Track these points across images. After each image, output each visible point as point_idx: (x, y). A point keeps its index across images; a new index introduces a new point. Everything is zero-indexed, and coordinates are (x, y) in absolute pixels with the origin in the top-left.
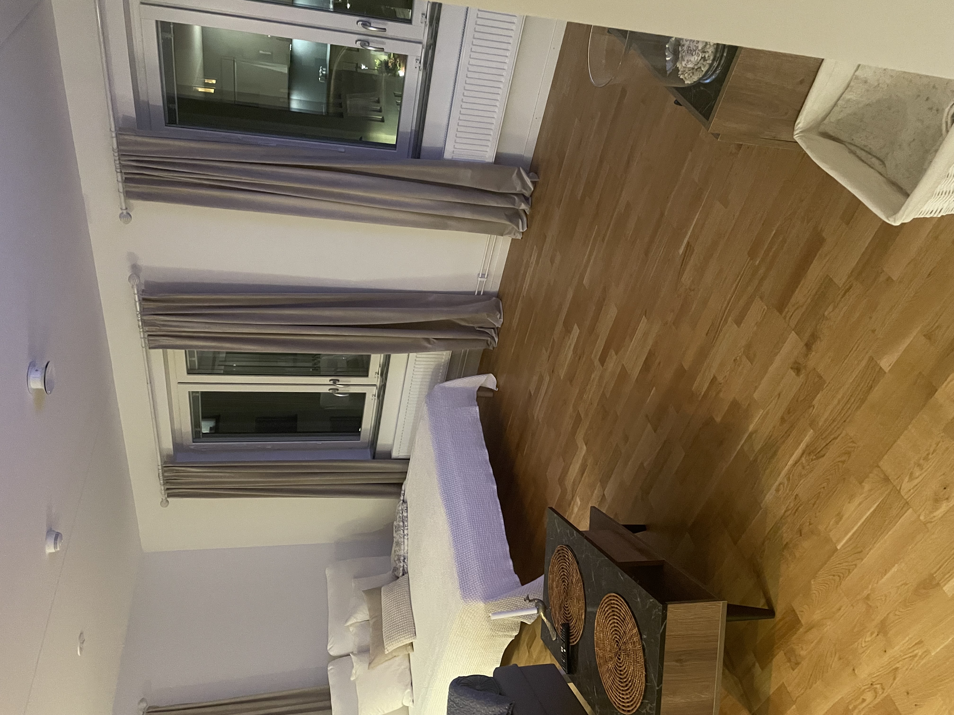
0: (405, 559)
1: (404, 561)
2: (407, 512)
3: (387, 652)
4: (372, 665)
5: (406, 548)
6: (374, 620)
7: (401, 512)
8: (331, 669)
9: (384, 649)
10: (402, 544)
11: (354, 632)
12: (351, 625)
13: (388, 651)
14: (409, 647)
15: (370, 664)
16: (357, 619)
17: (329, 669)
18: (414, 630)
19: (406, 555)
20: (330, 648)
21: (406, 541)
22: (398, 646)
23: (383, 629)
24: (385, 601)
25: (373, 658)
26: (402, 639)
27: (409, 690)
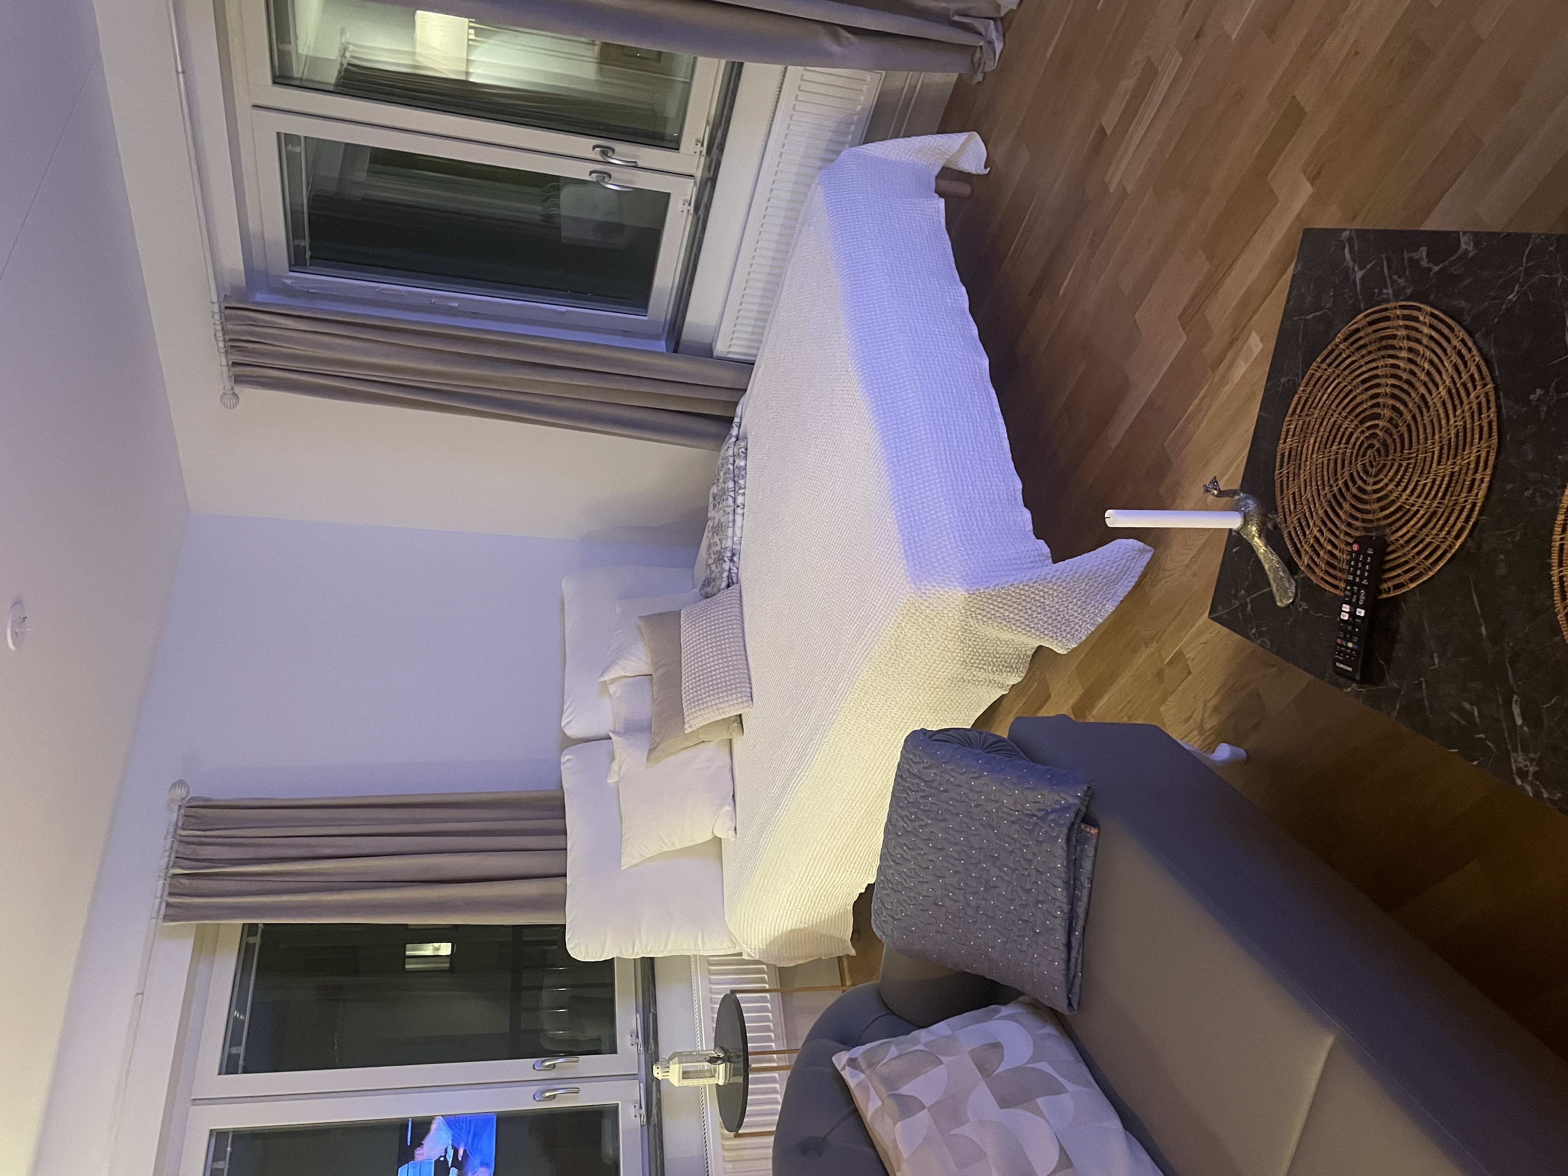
0: (733, 555)
1: (732, 560)
2: (746, 458)
3: (690, 730)
4: (656, 754)
5: (738, 534)
6: (661, 671)
7: (731, 460)
8: (569, 760)
9: (684, 724)
10: (731, 525)
11: (617, 694)
12: (614, 680)
13: (690, 727)
14: (735, 724)
15: (651, 751)
16: (624, 669)
17: (563, 760)
18: (749, 690)
19: (738, 547)
20: (568, 723)
21: (738, 518)
22: (712, 720)
23: (684, 686)
24: (688, 633)
25: (657, 741)
26: (723, 705)
27: (728, 808)
